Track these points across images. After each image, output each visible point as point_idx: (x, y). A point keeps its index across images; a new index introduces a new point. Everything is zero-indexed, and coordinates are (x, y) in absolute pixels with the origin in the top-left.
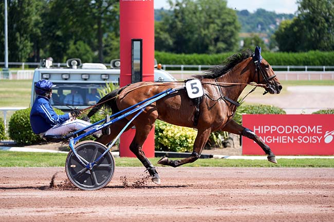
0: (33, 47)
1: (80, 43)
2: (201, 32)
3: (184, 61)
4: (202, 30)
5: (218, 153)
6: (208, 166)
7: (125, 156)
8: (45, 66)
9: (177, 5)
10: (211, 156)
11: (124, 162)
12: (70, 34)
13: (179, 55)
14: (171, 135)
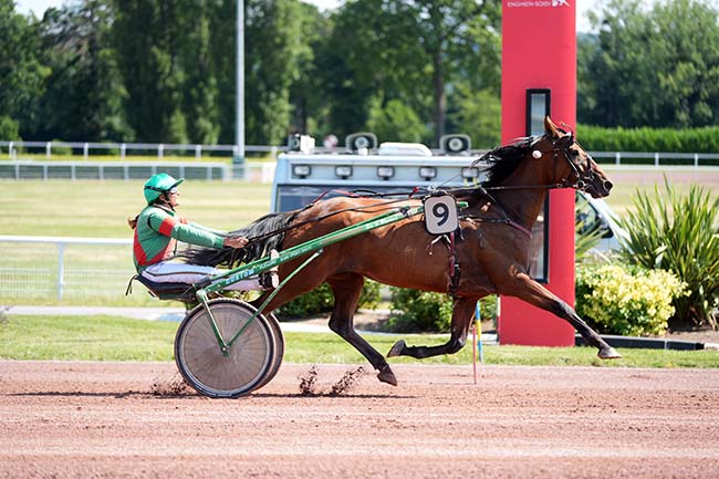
0: (293, 113)
1: (395, 104)
2: (659, 81)
3: (622, 143)
4: (661, 75)
5: (713, 340)
6: (694, 366)
7: (510, 344)
8: (298, 150)
9: (605, 22)
10: (699, 347)
11: (510, 355)
12: (373, 84)
13: (609, 131)
14: (610, 299)
